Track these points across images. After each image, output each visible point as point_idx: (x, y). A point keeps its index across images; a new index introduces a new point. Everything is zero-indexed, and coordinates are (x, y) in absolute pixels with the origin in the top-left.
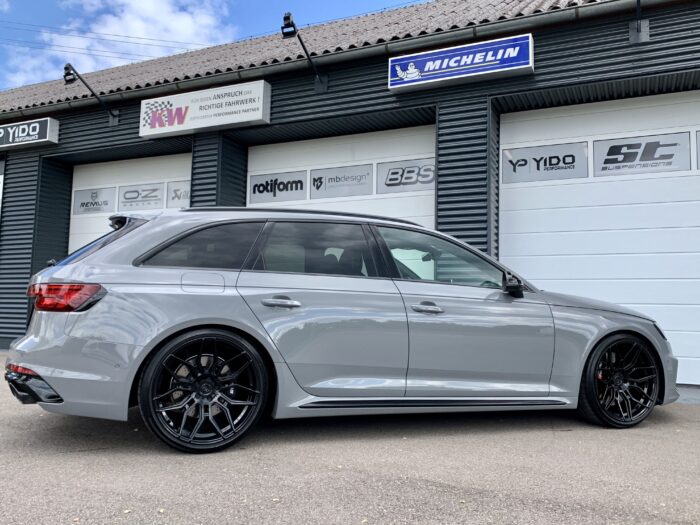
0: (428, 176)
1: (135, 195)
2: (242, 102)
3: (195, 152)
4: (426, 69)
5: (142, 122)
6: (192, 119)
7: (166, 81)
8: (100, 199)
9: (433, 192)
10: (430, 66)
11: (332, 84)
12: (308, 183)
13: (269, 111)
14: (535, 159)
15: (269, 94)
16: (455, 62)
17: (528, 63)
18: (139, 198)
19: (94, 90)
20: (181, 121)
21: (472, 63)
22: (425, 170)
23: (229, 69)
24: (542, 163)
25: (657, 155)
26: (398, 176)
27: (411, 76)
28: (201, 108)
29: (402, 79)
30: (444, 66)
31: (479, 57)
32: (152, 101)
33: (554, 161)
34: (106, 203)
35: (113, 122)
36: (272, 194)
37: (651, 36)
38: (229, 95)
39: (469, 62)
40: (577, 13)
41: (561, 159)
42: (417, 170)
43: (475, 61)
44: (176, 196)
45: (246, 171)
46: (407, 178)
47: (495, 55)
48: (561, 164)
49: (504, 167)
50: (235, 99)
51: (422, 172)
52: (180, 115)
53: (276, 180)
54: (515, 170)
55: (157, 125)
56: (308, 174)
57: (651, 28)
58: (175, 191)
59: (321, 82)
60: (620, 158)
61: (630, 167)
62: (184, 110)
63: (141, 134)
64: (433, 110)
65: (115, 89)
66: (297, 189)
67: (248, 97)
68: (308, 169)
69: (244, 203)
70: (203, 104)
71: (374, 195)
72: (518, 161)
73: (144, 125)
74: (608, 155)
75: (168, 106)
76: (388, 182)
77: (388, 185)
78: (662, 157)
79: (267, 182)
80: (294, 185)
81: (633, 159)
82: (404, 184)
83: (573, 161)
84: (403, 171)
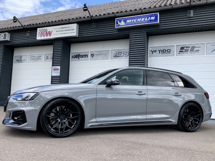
0: (126, 54)
1: (34, 58)
2: (70, 30)
3: (54, 45)
4: (127, 22)
5: (37, 35)
6: (54, 35)
7: (45, 23)
8: (23, 59)
9: (128, 59)
10: (128, 21)
11: (98, 25)
12: (89, 56)
13: (78, 33)
14: (159, 50)
15: (78, 28)
16: (136, 20)
17: (157, 22)
18: (36, 59)
19: (22, 24)
20: (50, 35)
21: (141, 21)
23: (66, 20)
24: (161, 51)
25: (194, 50)
26: (117, 54)
27: (122, 24)
28: (56, 31)
29: (119, 25)
30: (132, 21)
31: (143, 19)
32: (41, 29)
33: (164, 51)
34: (24, 60)
35: (28, 35)
37: (194, 15)
38: (65, 28)
39: (140, 20)
40: (172, 7)
41: (167, 50)
42: (123, 53)
43: (142, 20)
45: (70, 51)
46: (120, 55)
47: (148, 19)
48: (167, 52)
49: (149, 52)
50: (67, 29)
51: (125, 53)
52: (50, 33)
53: (79, 54)
54: (153, 53)
55: (42, 36)
56: (90, 52)
57: (193, 13)
58: (47, 57)
59: (94, 25)
60: (184, 50)
61: (187, 53)
62: (51, 32)
63: (37, 39)
64: (128, 35)
65: (29, 25)
66: (86, 57)
67: (72, 28)
68: (90, 51)
69: (69, 61)
70: (57, 30)
71: (110, 60)
72: (154, 51)
73: (38, 36)
74: (180, 49)
75: (46, 30)
76: (114, 56)
77: (114, 57)
78: (196, 51)
79: (76, 55)
80: (85, 56)
81: (188, 51)
82: (119, 57)
83: (170, 51)
84: (119, 53)
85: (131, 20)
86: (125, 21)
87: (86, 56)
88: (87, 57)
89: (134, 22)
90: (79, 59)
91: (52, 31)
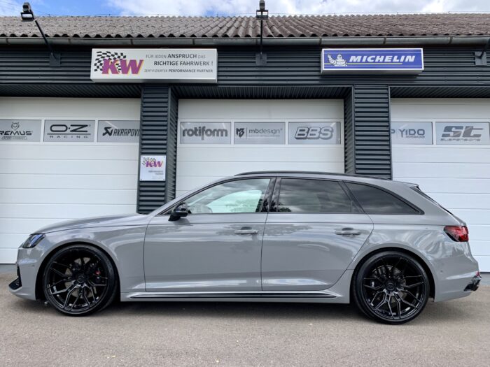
0: (327, 134)
1: (64, 128)
2: (197, 63)
3: (144, 98)
4: (351, 61)
5: (93, 68)
6: (146, 71)
7: (118, 36)
10: (353, 58)
11: (270, 60)
12: (233, 131)
14: (400, 130)
16: (372, 59)
17: (421, 67)
18: (68, 131)
19: (44, 32)
20: (136, 71)
21: (383, 62)
23: (182, 36)
24: (404, 133)
25: (472, 135)
26: (305, 133)
27: (339, 64)
28: (155, 63)
29: (332, 65)
30: (364, 60)
31: (388, 59)
32: (104, 50)
33: (412, 132)
34: (29, 133)
37: (487, 62)
38: (183, 56)
39: (381, 60)
40: (451, 40)
41: (416, 131)
42: (319, 130)
44: (107, 132)
45: (177, 118)
46: (311, 135)
47: (399, 58)
48: (416, 135)
50: (189, 60)
51: (322, 131)
52: (135, 67)
53: (204, 127)
55: (110, 71)
56: (233, 124)
57: (487, 58)
60: (452, 134)
61: (458, 140)
62: (138, 63)
63: (92, 78)
64: (350, 90)
65: (61, 34)
66: (222, 135)
67: (202, 60)
69: (176, 143)
70: (158, 60)
71: (287, 145)
73: (96, 70)
74: (445, 131)
75: (122, 57)
76: (297, 136)
77: (297, 138)
78: (475, 136)
80: (220, 132)
81: (459, 136)
82: (309, 138)
83: (424, 133)
84: (309, 129)
85: (359, 58)
86: (347, 58)
87: (224, 132)
88: (226, 135)
89: (367, 61)
91: (141, 61)
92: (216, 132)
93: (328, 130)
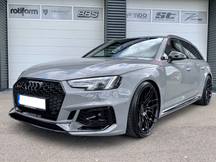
0: (95, 15)
12: (41, 12)
14: (134, 14)
22: (94, 13)
24: (136, 15)
25: (170, 17)
26: (83, 13)
33: (140, 15)
36: (22, 14)
41: (142, 15)
42: (91, 12)
45: (6, 2)
46: (86, 15)
48: (142, 17)
51: (93, 13)
53: (23, 8)
56: (41, 7)
60: (160, 17)
66: (35, 13)
68: (41, 5)
69: (6, 17)
71: (73, 20)
72: (128, 14)
74: (157, 15)
76: (79, 16)
77: (79, 17)
78: (172, 18)
79: (18, 9)
80: (33, 12)
81: (164, 18)
82: (85, 17)
83: (146, 16)
84: (85, 12)
87: (36, 12)
88: (37, 13)
90: (23, 15)
92: (31, 11)
93: (96, 13)
